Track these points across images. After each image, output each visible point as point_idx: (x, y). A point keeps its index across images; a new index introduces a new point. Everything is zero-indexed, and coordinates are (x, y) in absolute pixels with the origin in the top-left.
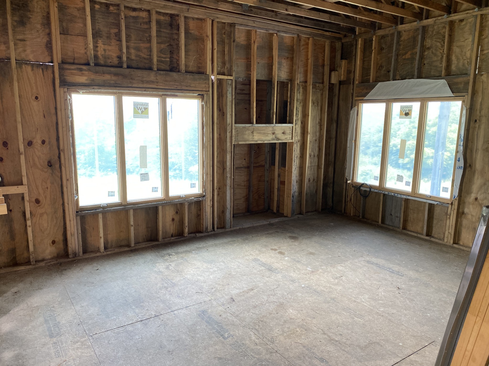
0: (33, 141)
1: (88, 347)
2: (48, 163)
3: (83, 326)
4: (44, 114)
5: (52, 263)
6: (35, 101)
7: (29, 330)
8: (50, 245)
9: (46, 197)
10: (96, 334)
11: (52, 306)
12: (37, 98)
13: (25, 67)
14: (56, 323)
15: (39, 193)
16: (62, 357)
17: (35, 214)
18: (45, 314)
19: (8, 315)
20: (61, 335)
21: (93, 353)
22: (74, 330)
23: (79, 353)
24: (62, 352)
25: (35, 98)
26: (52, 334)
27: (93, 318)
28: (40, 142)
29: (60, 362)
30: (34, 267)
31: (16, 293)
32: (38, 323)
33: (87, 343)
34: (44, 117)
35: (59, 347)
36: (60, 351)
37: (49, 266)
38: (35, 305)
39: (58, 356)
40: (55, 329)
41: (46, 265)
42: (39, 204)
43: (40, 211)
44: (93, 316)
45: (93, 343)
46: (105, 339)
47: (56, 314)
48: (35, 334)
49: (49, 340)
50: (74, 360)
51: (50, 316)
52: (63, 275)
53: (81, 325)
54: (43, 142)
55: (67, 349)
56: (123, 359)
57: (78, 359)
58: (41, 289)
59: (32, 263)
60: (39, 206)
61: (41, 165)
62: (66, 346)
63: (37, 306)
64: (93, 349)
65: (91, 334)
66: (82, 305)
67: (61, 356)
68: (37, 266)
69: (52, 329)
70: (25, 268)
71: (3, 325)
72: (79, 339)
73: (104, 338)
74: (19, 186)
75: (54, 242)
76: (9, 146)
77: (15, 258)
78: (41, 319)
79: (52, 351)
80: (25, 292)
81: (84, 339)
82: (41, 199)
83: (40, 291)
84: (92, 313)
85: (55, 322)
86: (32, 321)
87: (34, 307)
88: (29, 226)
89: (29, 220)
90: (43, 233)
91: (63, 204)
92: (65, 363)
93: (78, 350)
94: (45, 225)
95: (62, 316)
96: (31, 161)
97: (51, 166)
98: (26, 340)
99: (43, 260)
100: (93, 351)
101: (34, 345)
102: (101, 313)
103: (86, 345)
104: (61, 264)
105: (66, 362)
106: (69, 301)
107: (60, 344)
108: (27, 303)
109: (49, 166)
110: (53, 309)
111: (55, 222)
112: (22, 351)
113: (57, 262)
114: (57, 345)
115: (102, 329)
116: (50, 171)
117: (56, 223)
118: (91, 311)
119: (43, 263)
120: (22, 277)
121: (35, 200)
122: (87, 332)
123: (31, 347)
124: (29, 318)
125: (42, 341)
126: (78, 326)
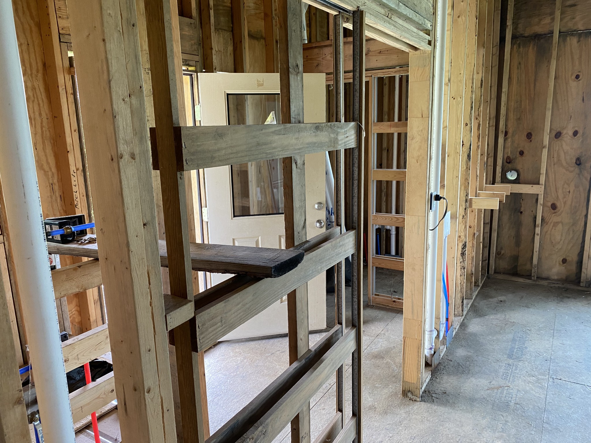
0: (562, 132)
1: (542, 388)
2: (576, 161)
3: (551, 364)
4: (583, 97)
5: (557, 286)
6: (575, 81)
7: (492, 340)
8: (560, 264)
9: (565, 203)
10: (560, 379)
11: (529, 328)
12: (577, 77)
13: (570, 39)
14: (522, 347)
15: (558, 196)
16: (508, 381)
17: (548, 222)
18: (517, 333)
19: (482, 319)
20: (521, 361)
21: (543, 396)
22: (538, 363)
23: (527, 387)
24: (510, 377)
25: (575, 77)
26: (512, 355)
27: (568, 361)
28: (571, 133)
29: (503, 385)
30: (534, 283)
31: (501, 301)
32: (504, 338)
33: (544, 383)
34: (583, 100)
35: (511, 370)
36: (510, 375)
37: (551, 288)
38: (512, 321)
39: (504, 379)
40: (518, 352)
41: (549, 285)
42: (555, 211)
43: (555, 219)
44: (569, 360)
45: (550, 386)
46: (568, 391)
47: (528, 338)
48: (496, 346)
49: (506, 358)
50: (518, 390)
51: (520, 337)
52: (561, 303)
53: (549, 361)
54: (575, 133)
55: (517, 377)
56: (576, 424)
57: (523, 393)
58: (528, 307)
59: (533, 278)
60: (555, 213)
61: (567, 163)
62: (519, 373)
63: (514, 322)
64: (546, 392)
65: (554, 377)
66: (565, 342)
67: (507, 379)
68: (537, 283)
69: (515, 351)
70: (524, 281)
71: (473, 325)
72: (537, 374)
73: (567, 388)
74: (534, 185)
75: (564, 261)
76: (533, 137)
77: (516, 267)
78: (510, 336)
79: (502, 370)
80: (510, 305)
81: (543, 377)
82: (558, 205)
83: (526, 308)
84: (571, 355)
85: (523, 345)
86: (501, 334)
87: (510, 322)
88: (538, 234)
89: (538, 226)
90: (554, 246)
91: (586, 216)
92: (507, 388)
93: (528, 384)
94: (558, 238)
95: (533, 343)
96: (555, 156)
97: (579, 164)
98: (485, 348)
99: (547, 279)
100: (544, 394)
101: (489, 356)
102: (581, 361)
103: (541, 384)
104: (567, 290)
105: (509, 388)
106: (552, 331)
107: (514, 368)
108: (505, 315)
109: (577, 164)
110: (528, 331)
111: (571, 236)
112: (475, 355)
113: (563, 286)
114: (510, 368)
115: (572, 378)
116: (577, 170)
117: (572, 238)
118: (571, 353)
119: (546, 282)
120: (516, 288)
121: (551, 205)
122: (551, 372)
123: (484, 357)
124: (499, 330)
125: (498, 356)
126: (544, 361)
